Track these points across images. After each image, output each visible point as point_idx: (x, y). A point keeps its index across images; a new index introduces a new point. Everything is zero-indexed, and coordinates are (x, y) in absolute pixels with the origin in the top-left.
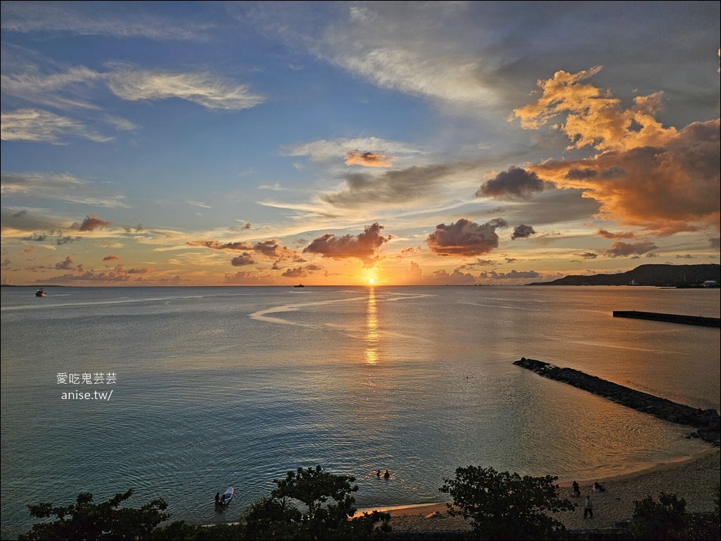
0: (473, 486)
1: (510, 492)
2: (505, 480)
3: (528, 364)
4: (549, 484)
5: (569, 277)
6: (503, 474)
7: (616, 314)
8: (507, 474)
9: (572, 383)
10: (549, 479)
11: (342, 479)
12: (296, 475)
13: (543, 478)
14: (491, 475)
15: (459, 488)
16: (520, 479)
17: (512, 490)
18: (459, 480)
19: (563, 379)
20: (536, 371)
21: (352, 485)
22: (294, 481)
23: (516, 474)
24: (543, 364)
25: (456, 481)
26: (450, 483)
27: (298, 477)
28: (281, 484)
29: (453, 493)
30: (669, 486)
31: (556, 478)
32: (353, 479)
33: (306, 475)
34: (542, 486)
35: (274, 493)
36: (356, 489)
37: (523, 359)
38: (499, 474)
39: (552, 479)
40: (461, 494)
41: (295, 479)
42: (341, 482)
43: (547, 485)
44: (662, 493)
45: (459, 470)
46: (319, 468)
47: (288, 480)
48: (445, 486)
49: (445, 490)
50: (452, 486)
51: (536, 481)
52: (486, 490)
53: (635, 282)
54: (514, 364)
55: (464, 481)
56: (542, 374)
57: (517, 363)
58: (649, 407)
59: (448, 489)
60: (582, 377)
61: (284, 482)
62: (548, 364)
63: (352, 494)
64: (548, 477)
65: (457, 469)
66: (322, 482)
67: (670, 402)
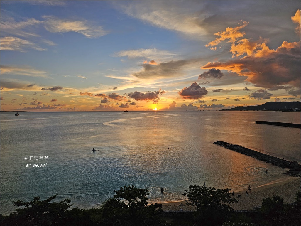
0: (196, 193)
1: (212, 195)
2: (209, 190)
3: (220, 143)
4: (227, 192)
5: (237, 107)
6: (209, 188)
7: (257, 122)
8: (210, 188)
9: (238, 151)
10: (228, 190)
11: (142, 190)
12: (124, 189)
13: (225, 190)
14: (204, 189)
15: (191, 194)
16: (216, 190)
17: (212, 194)
18: (191, 190)
19: (234, 149)
20: (223, 146)
21: (147, 193)
22: (123, 191)
23: (214, 188)
24: (226, 143)
25: (189, 191)
26: (187, 192)
27: (124, 190)
28: (117, 193)
29: (188, 196)
30: (277, 193)
31: (230, 190)
32: (147, 191)
33: (128, 189)
34: (225, 193)
35: (115, 196)
36: (148, 194)
37: (218, 141)
38: (207, 188)
39: (229, 190)
40: (191, 196)
41: (123, 190)
42: (142, 191)
43: (227, 193)
44: (274, 196)
45: (191, 187)
46: (133, 186)
47: (120, 191)
48: (185, 193)
49: (185, 194)
50: (187, 193)
51: (222, 191)
52: (202, 194)
53: (265, 109)
54: (214, 143)
55: (192, 191)
56: (226, 147)
57: (215, 143)
58: (270, 161)
59: (186, 194)
60: (242, 149)
61: (119, 192)
62: (228, 143)
63: (146, 196)
64: (227, 189)
65: (190, 186)
66: (134, 192)
67: (278, 159)
